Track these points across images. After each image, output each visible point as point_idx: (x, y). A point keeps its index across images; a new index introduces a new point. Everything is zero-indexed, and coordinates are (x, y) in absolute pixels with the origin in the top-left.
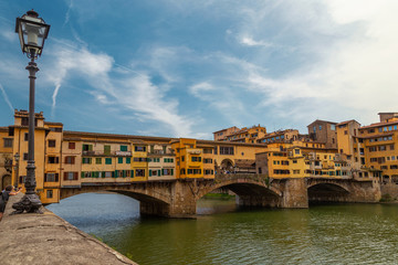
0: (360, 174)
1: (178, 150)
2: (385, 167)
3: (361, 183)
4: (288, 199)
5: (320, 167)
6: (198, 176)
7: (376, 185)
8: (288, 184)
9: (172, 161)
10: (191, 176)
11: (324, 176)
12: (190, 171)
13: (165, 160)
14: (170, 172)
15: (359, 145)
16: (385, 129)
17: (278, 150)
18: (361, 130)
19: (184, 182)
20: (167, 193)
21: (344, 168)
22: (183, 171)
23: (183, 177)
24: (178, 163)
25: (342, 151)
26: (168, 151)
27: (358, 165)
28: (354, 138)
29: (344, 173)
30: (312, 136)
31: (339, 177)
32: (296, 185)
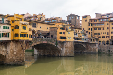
0: (91, 40)
1: (13, 21)
2: (100, 37)
3: (91, 44)
4: (65, 51)
5: (77, 36)
6: (26, 38)
7: (97, 45)
8: (65, 44)
9: (8, 28)
10: (22, 38)
11: (79, 41)
12: (22, 35)
13: (4, 28)
14: (7, 35)
15: (91, 27)
16: (101, 20)
17: (62, 26)
18: (92, 20)
19: (17, 42)
20: (4, 49)
21: (85, 37)
22: (17, 35)
23: (16, 38)
24: (13, 30)
25: (84, 29)
26: (5, 22)
27: (90, 36)
28: (89, 23)
29: (85, 40)
30: (69, 21)
31: (83, 41)
32: (69, 45)
